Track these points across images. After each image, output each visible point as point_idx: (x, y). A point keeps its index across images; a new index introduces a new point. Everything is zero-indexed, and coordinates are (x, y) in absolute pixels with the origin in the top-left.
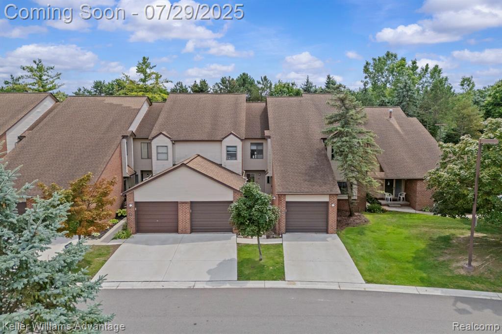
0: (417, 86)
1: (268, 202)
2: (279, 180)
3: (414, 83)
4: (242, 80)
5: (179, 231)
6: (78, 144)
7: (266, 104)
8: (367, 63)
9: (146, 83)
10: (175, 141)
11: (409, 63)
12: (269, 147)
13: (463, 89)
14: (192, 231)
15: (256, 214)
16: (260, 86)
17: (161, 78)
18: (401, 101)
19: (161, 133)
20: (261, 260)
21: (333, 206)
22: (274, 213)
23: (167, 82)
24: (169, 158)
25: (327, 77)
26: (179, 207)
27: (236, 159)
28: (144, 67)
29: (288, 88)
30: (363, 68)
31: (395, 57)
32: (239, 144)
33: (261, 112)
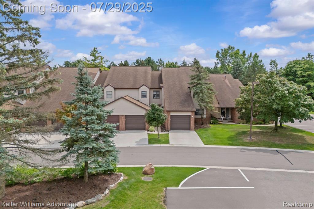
0: (246, 65)
1: (162, 111)
2: (167, 105)
3: (244, 64)
4: (148, 61)
5: (120, 129)
6: (68, 90)
7: (161, 72)
8: (218, 52)
9: (96, 62)
10: (116, 89)
11: (241, 52)
12: (163, 92)
13: (271, 67)
14: (126, 129)
15: (157, 116)
16: (158, 64)
17: (104, 59)
18: (235, 73)
19: (109, 85)
20: (159, 138)
21: (193, 117)
22: (164, 116)
23: (107, 61)
24: (113, 97)
25: (194, 59)
26: (120, 118)
27: (146, 98)
28: (94, 53)
29: (173, 65)
30: (216, 55)
31: (233, 49)
32: (148, 90)
33: (158, 76)
